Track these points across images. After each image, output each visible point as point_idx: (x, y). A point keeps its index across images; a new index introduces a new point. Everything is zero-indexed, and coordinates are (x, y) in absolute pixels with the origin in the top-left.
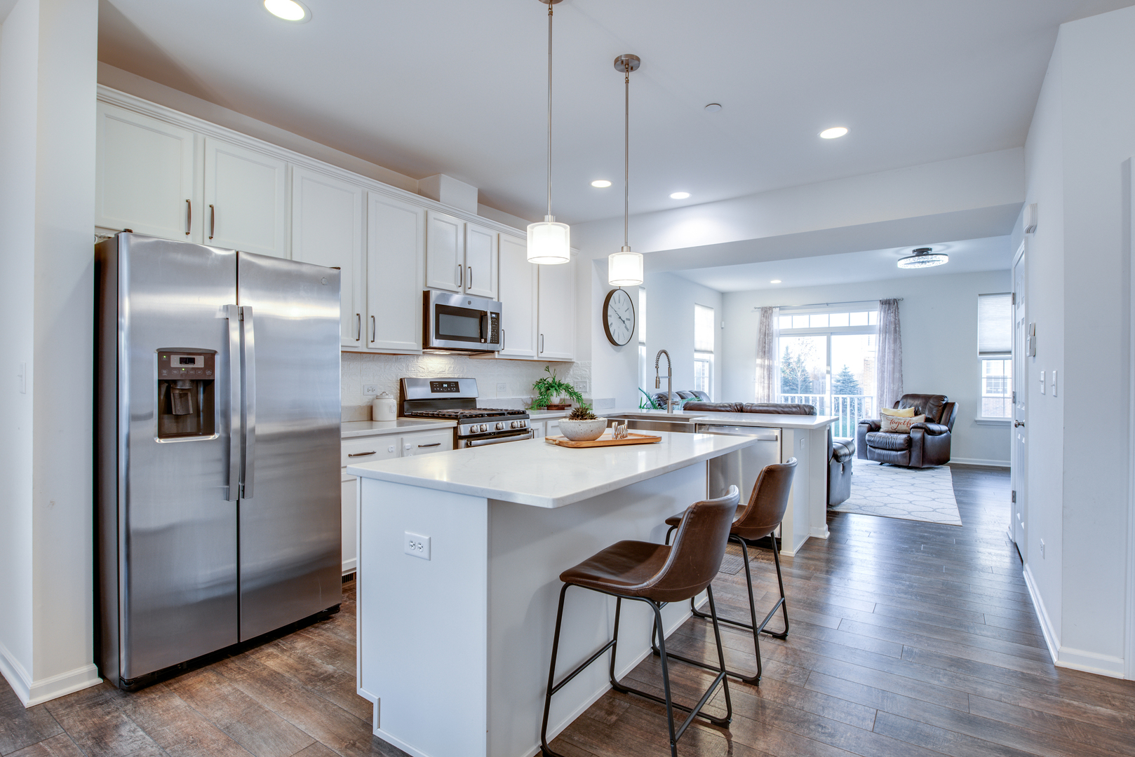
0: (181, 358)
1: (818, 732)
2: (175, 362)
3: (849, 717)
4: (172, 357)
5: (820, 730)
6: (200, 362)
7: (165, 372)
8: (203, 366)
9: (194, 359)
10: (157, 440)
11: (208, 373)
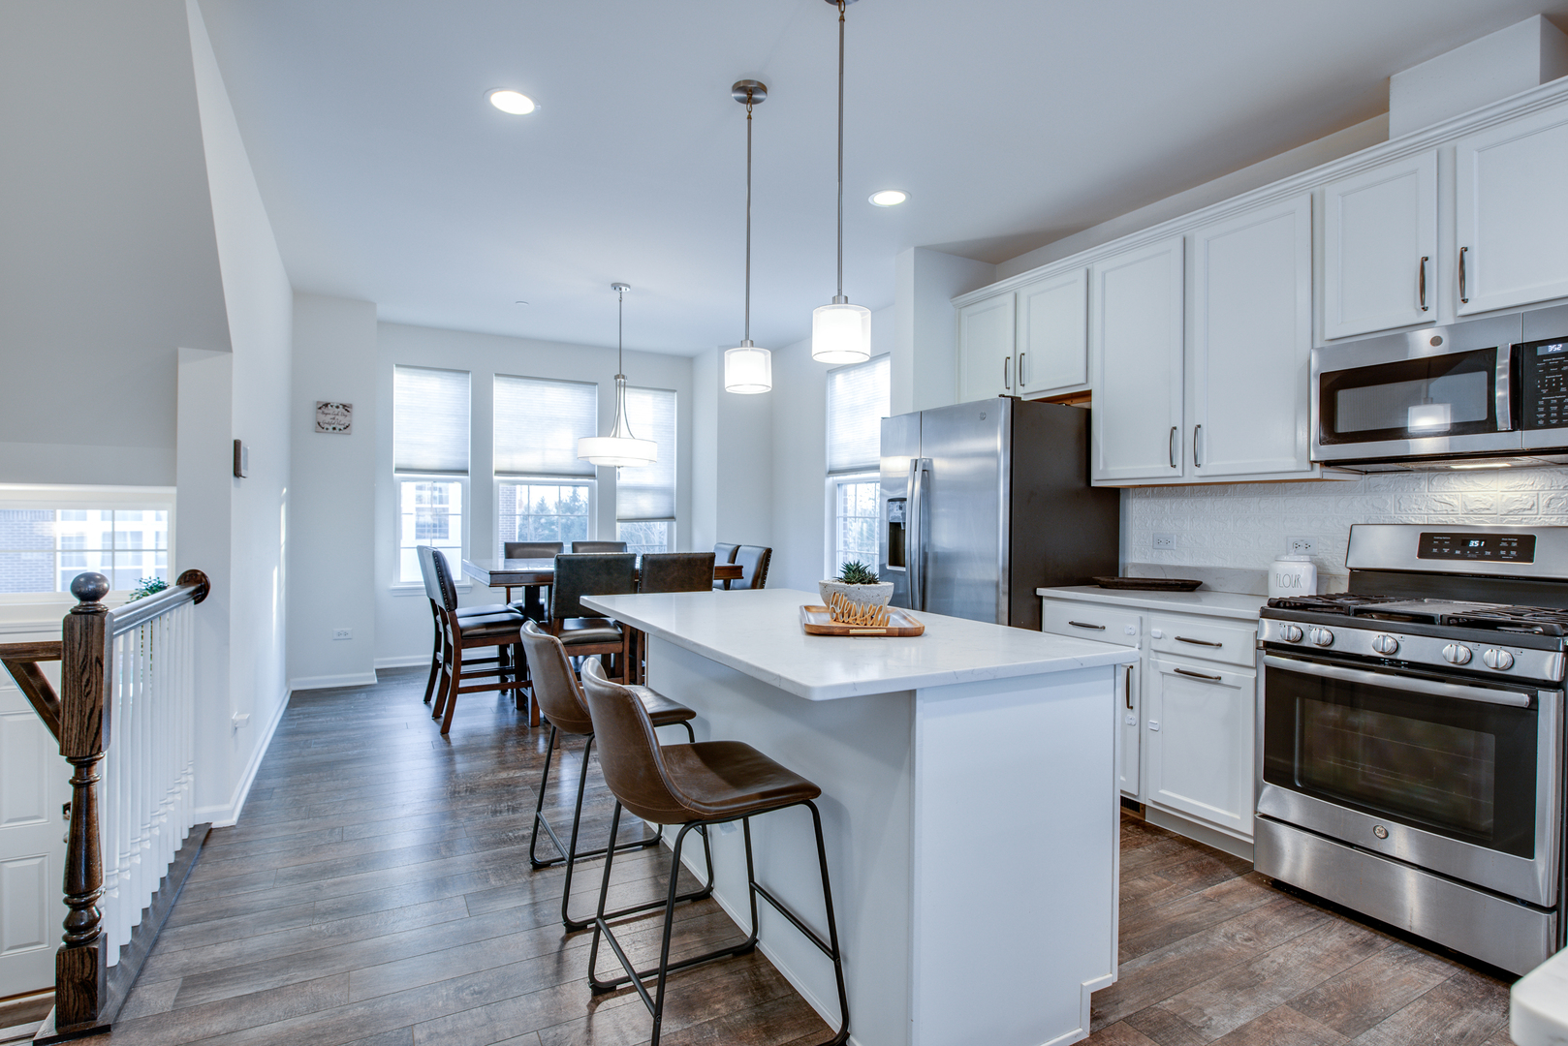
1: (476, 984)
3: (449, 1027)
5: (476, 988)
10: (888, 567)
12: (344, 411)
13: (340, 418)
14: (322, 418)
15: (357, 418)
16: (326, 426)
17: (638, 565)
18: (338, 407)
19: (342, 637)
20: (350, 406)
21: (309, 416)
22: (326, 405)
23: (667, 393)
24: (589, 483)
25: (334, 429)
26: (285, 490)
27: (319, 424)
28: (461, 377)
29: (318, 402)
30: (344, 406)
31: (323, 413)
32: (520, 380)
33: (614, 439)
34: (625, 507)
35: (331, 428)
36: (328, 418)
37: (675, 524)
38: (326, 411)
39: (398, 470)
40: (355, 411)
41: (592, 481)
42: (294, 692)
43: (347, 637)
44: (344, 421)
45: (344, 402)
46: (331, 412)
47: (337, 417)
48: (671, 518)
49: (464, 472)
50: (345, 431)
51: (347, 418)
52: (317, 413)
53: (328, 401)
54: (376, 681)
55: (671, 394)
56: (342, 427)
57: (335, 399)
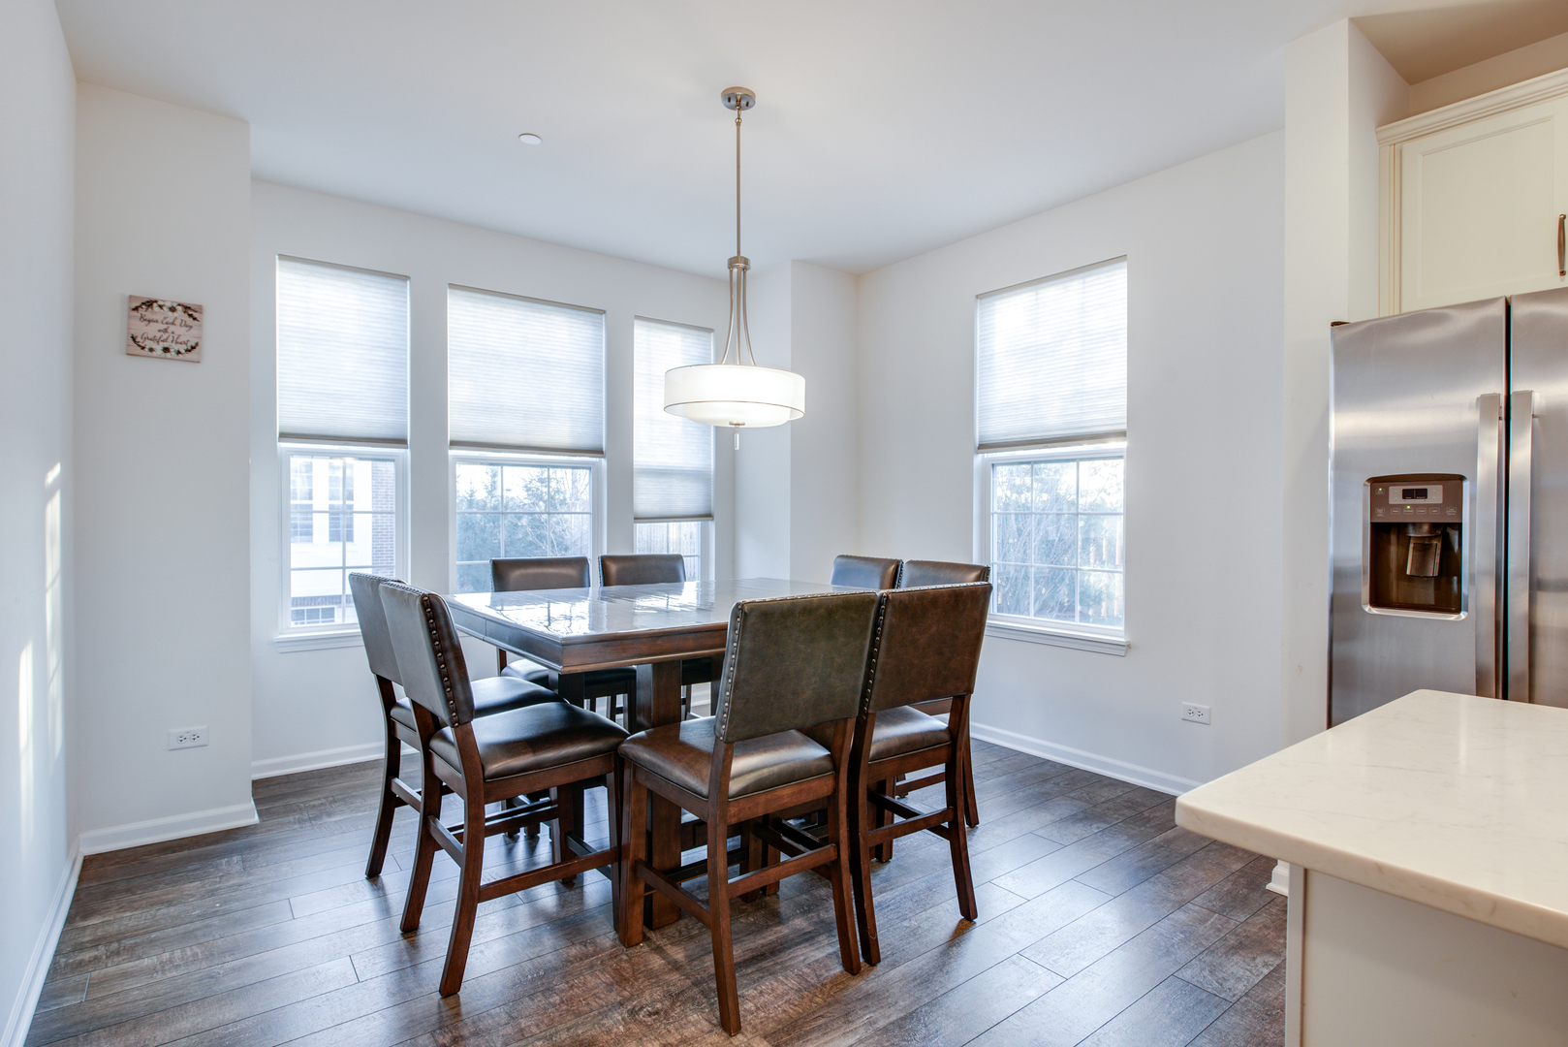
0: (1404, 490)
2: (1395, 494)
4: (1391, 489)
6: (1436, 494)
7: (1380, 512)
8: (1441, 502)
9: (1426, 490)
10: (1367, 608)
11: (1451, 512)
12: (185, 317)
13: (178, 330)
14: (140, 328)
15: (212, 331)
16: (149, 344)
18: (172, 309)
19: (188, 743)
20: (199, 309)
21: (113, 324)
22: (149, 304)
23: (702, 333)
24: (593, 463)
25: (166, 350)
26: (57, 470)
27: (134, 338)
28: (393, 285)
29: (132, 298)
30: (186, 308)
31: (142, 318)
32: (488, 297)
34: (647, 496)
35: (159, 348)
36: (153, 330)
37: (712, 525)
38: (149, 315)
39: (284, 436)
40: (208, 319)
41: (597, 459)
42: (88, 861)
43: (198, 742)
44: (188, 336)
45: (187, 302)
46: (160, 318)
47: (171, 328)
48: (708, 516)
49: (401, 442)
50: (189, 356)
51: (193, 331)
52: (130, 317)
53: (153, 297)
54: (255, 819)
55: (706, 334)
56: (182, 348)
57: (168, 294)
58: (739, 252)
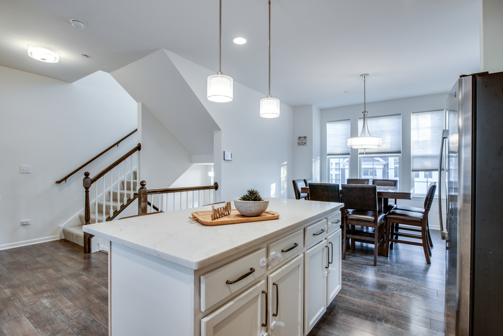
12: (305, 139)
13: (303, 141)
15: (308, 140)
16: (300, 144)
17: (340, 188)
18: (303, 138)
20: (306, 137)
21: (296, 141)
22: (300, 138)
28: (347, 122)
29: (298, 137)
31: (300, 140)
33: (360, 138)
35: (301, 144)
36: (301, 141)
39: (328, 155)
40: (308, 138)
44: (304, 141)
45: (304, 136)
46: (301, 139)
49: (349, 154)
51: (305, 141)
52: (298, 140)
56: (304, 143)
57: (302, 136)
58: (365, 110)
